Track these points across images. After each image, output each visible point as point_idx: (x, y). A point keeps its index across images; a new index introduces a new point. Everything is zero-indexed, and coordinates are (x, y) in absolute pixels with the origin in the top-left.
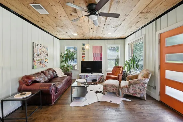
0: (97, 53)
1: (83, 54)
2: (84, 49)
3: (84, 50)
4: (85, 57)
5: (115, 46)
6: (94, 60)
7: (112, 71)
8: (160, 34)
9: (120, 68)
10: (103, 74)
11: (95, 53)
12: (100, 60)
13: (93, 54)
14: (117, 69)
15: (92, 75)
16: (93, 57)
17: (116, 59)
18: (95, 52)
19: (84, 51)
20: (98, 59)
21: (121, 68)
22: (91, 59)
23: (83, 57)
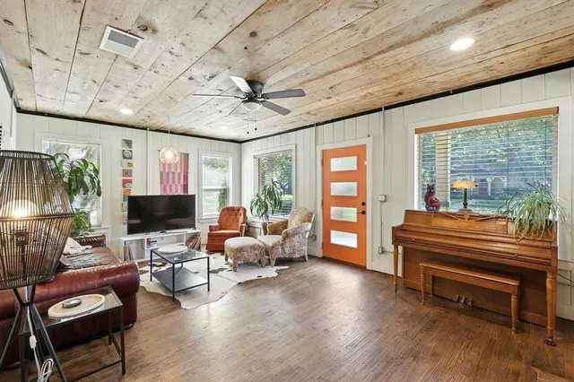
0: (174, 173)
1: (127, 173)
2: (131, 158)
3: (129, 160)
4: (133, 182)
5: (219, 158)
6: (165, 191)
7: (217, 220)
8: (323, 151)
9: (239, 210)
10: (197, 231)
11: (168, 173)
12: (182, 194)
13: (161, 174)
14: (230, 214)
15: (162, 238)
16: (161, 183)
17: (220, 190)
18: (167, 171)
19: (130, 165)
20: (177, 191)
21: (241, 212)
22: (155, 190)
23: (125, 182)
